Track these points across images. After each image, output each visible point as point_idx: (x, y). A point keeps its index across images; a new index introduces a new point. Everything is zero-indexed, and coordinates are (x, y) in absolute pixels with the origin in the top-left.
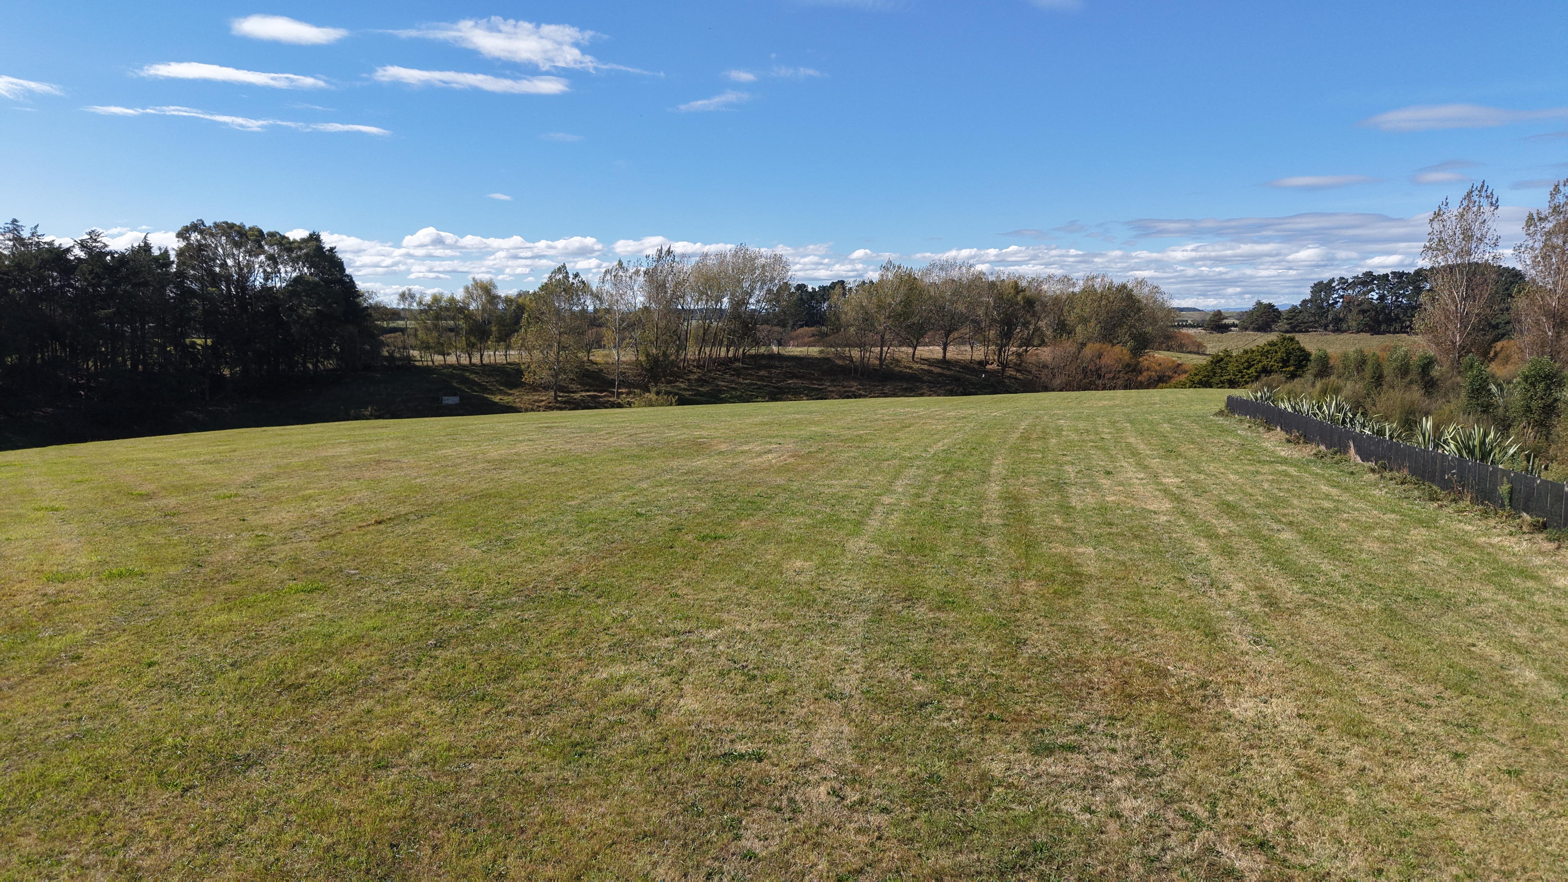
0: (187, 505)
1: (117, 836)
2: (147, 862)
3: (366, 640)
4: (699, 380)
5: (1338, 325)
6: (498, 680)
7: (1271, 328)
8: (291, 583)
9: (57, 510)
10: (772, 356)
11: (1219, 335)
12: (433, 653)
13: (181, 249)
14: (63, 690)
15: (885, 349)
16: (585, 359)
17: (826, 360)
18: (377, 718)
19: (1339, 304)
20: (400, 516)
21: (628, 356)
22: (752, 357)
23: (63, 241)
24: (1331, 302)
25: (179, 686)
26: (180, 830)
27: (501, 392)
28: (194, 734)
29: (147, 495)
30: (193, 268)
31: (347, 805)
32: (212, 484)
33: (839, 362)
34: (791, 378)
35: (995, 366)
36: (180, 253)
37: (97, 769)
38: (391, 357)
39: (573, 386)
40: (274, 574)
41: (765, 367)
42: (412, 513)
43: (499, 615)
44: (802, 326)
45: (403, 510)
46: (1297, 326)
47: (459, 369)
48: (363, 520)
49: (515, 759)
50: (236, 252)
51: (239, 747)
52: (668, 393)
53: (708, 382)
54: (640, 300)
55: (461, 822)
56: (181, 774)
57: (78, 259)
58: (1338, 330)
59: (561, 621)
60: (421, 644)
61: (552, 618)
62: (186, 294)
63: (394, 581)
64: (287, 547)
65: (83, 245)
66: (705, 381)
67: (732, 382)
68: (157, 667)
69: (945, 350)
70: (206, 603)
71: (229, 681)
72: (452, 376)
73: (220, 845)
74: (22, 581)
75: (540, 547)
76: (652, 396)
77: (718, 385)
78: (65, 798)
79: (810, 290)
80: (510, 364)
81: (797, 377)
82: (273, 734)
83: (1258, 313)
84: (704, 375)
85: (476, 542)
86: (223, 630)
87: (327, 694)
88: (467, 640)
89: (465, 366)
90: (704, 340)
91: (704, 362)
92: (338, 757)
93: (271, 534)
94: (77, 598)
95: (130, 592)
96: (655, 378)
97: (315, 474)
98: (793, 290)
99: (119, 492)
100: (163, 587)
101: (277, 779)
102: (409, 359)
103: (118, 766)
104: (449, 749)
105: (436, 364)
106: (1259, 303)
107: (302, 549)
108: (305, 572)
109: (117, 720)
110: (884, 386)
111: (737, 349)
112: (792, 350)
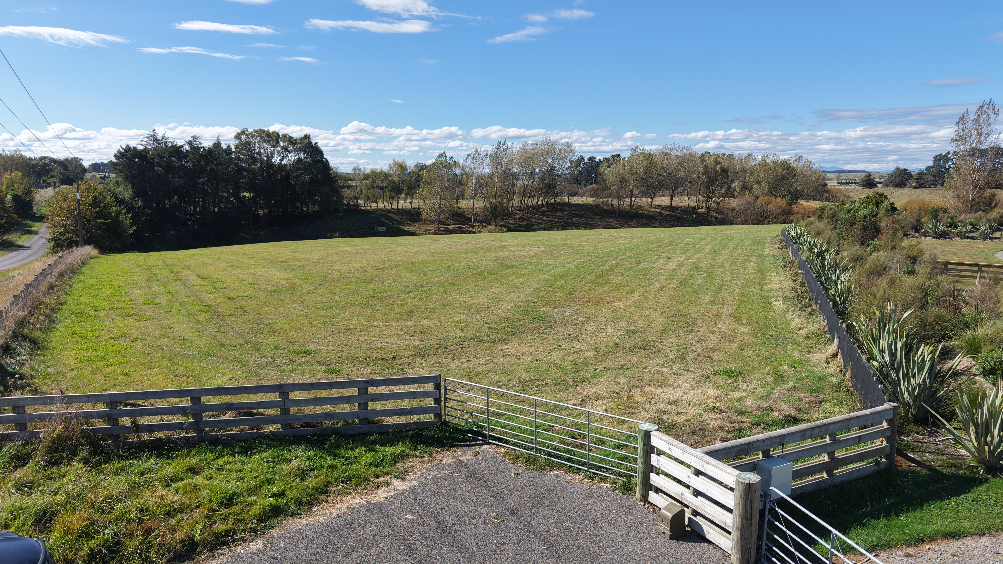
4: (520, 218)
7: (905, 185)
10: (564, 204)
11: (868, 189)
13: (237, 144)
15: (633, 199)
16: (455, 205)
17: (597, 206)
21: (480, 204)
22: (552, 204)
23: (179, 141)
24: (947, 168)
27: (408, 224)
33: (605, 207)
34: (575, 217)
35: (703, 210)
36: (237, 147)
38: (349, 204)
39: (449, 222)
41: (560, 210)
44: (591, 184)
46: (922, 184)
47: (385, 211)
50: (265, 146)
52: (502, 225)
53: (525, 219)
54: (487, 170)
57: (187, 151)
62: (240, 169)
65: (189, 143)
67: (540, 219)
69: (672, 199)
72: (382, 215)
76: (492, 227)
77: (531, 221)
79: (597, 160)
80: (413, 208)
81: (579, 217)
83: (896, 175)
84: (524, 215)
89: (388, 210)
90: (524, 194)
91: (524, 207)
96: (495, 217)
98: (586, 161)
102: (358, 205)
105: (373, 208)
106: (897, 169)
110: (631, 222)
111: (544, 200)
112: (577, 200)
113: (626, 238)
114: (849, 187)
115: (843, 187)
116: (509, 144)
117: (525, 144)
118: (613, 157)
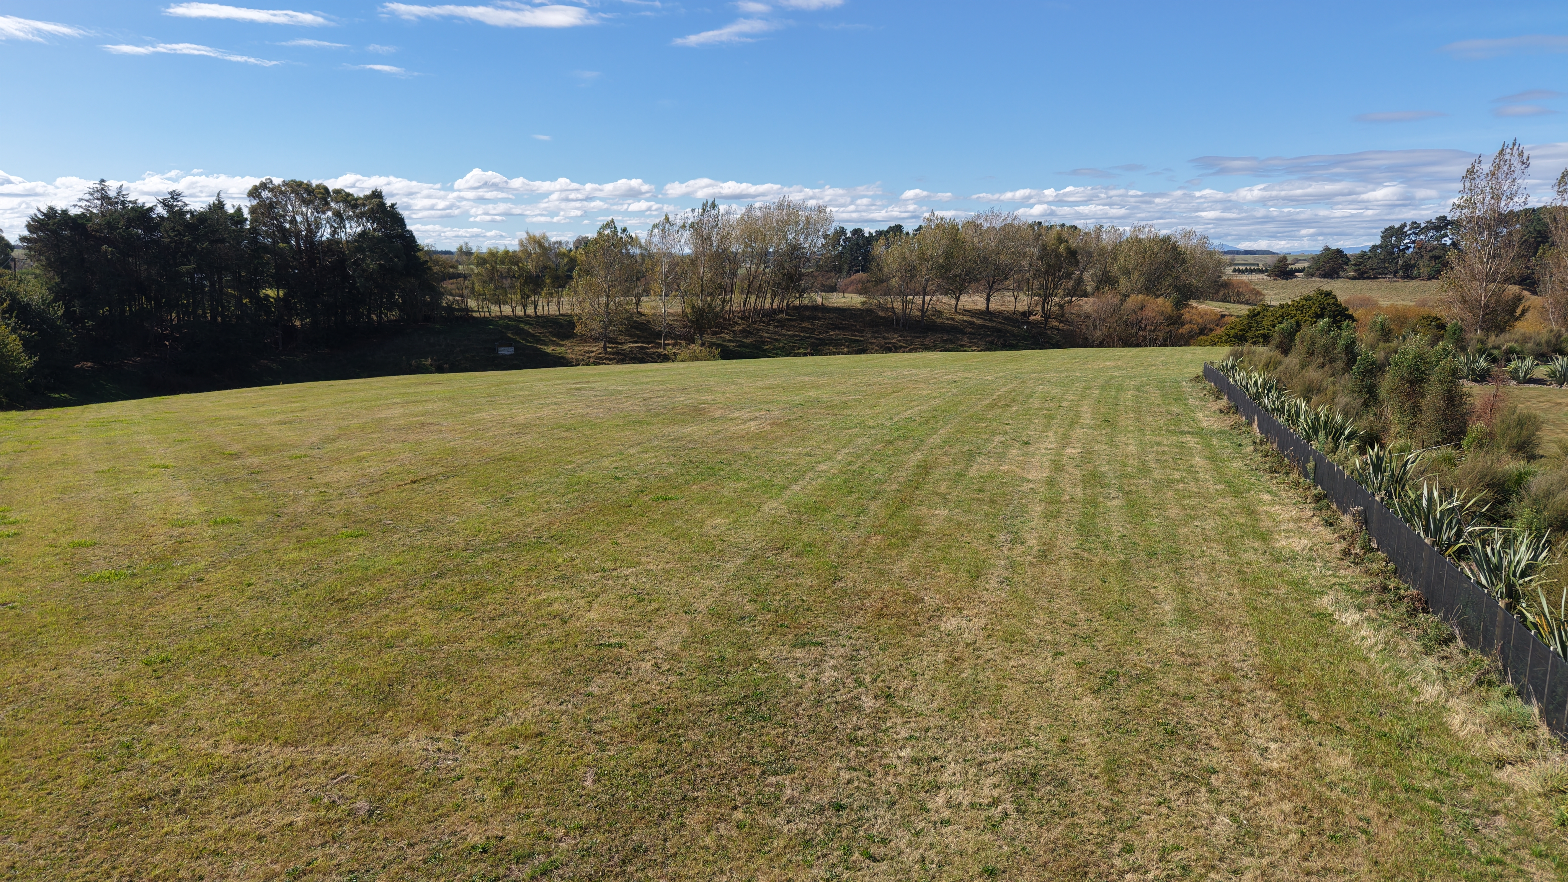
0: (267, 465)
1: (238, 677)
2: (256, 689)
3: (391, 571)
4: (743, 331)
5: (1408, 272)
6: (475, 598)
7: (1338, 275)
8: (344, 530)
9: (167, 467)
10: (816, 308)
11: (1284, 282)
12: (434, 581)
13: (253, 207)
14: (193, 600)
15: (928, 298)
16: (634, 311)
17: (869, 311)
18: (391, 620)
19: (1411, 250)
20: (431, 476)
21: (675, 307)
22: (796, 308)
23: (148, 202)
24: (1402, 248)
25: (268, 599)
26: (272, 675)
27: (554, 343)
28: (278, 627)
29: (236, 455)
30: (265, 225)
31: (366, 665)
32: (286, 445)
33: (882, 314)
34: (834, 330)
35: (1038, 317)
36: (253, 211)
37: (222, 644)
38: (449, 308)
39: (622, 338)
40: (331, 524)
41: (809, 318)
42: (441, 473)
43: (485, 556)
44: (858, 271)
45: (434, 471)
46: (1365, 272)
47: (514, 321)
48: (402, 480)
49: (471, 644)
50: (304, 210)
51: (306, 634)
52: (712, 345)
53: (752, 334)
54: (687, 250)
55: (430, 675)
56: (272, 648)
57: (162, 218)
58: (1408, 277)
59: (529, 559)
60: (428, 575)
61: (522, 559)
62: (258, 249)
63: (417, 530)
64: (342, 502)
65: (164, 203)
66: (749, 332)
67: (776, 333)
68: (253, 587)
69: (988, 300)
70: (284, 544)
71: (300, 596)
72: (508, 327)
73: (295, 683)
74: (153, 526)
75: (531, 505)
76: (696, 347)
77: (762, 337)
78: (205, 659)
79: (867, 235)
80: (562, 315)
81: (839, 329)
82: (327, 628)
83: (1325, 259)
84: (749, 326)
85: (484, 499)
86: (296, 563)
87: (361, 605)
88: (459, 572)
89: (520, 317)
90: (749, 291)
91: (749, 313)
92: (365, 641)
93: (331, 491)
94: (194, 539)
95: (231, 535)
96: (701, 330)
97: (370, 436)
98: (849, 235)
99: (213, 452)
100: (254, 532)
101: (328, 652)
102: (467, 310)
103: (234, 643)
104: (432, 638)
105: (493, 315)
106: (1327, 249)
107: (353, 504)
108: (354, 522)
109: (231, 618)
110: (925, 337)
111: (782, 300)
112: (838, 300)
113: (926, 381)
114: (1255, 277)
115: (1245, 278)
116: (722, 208)
117: (750, 208)
118: (891, 229)
